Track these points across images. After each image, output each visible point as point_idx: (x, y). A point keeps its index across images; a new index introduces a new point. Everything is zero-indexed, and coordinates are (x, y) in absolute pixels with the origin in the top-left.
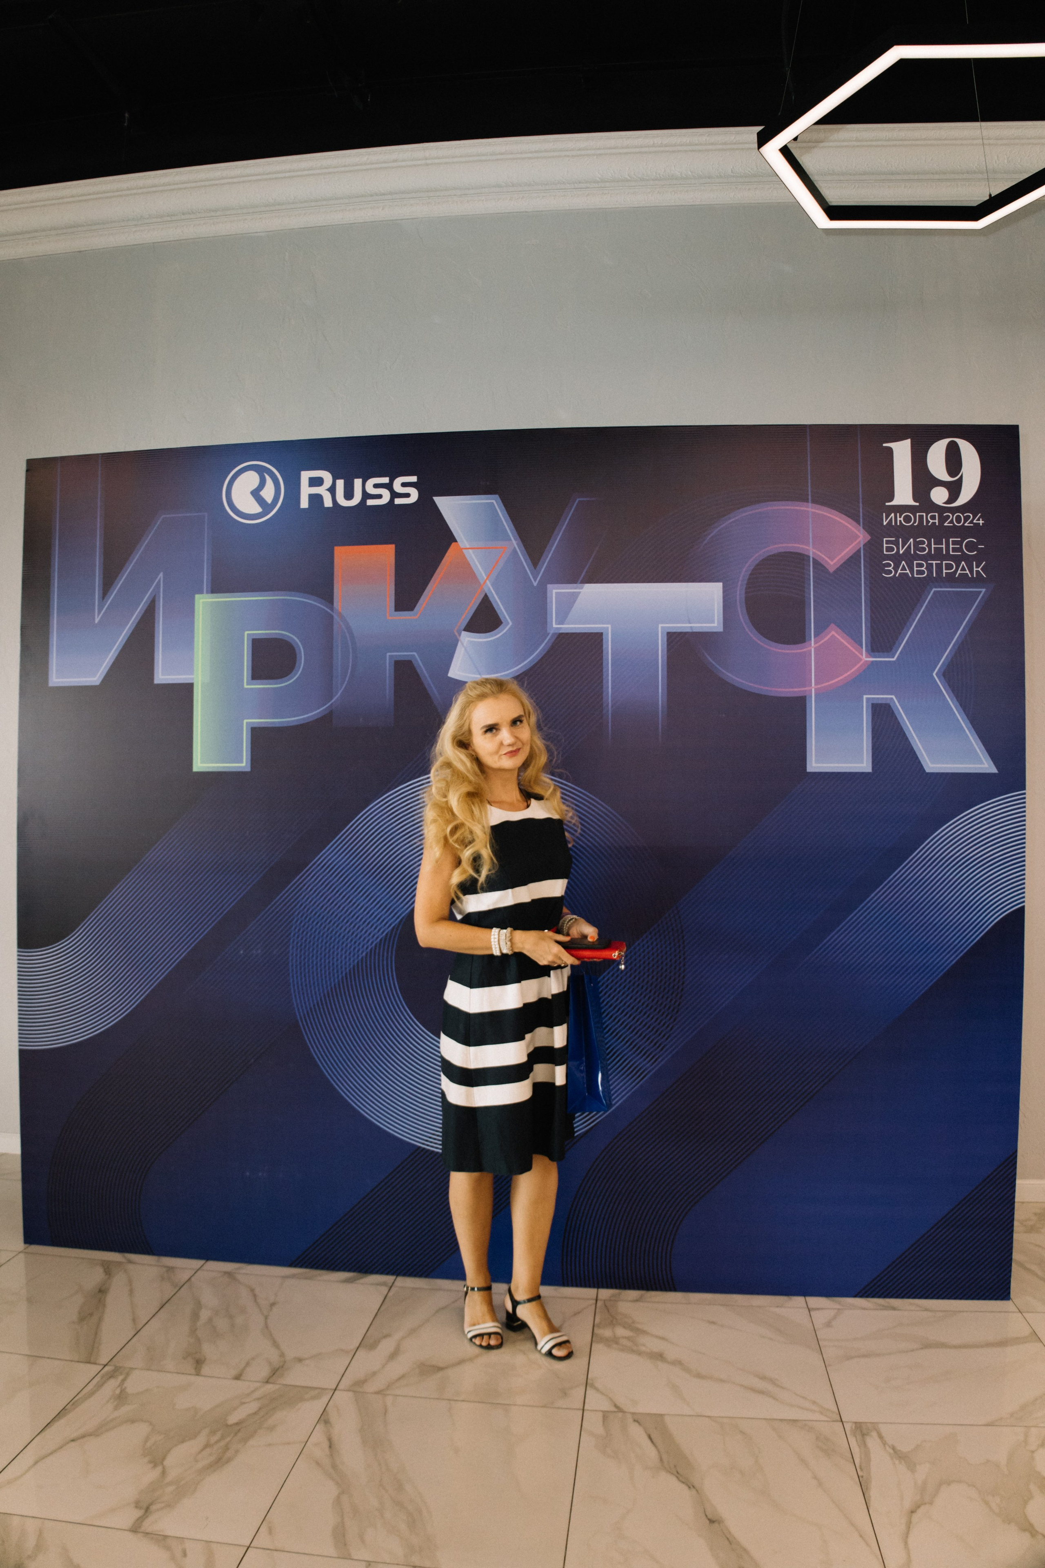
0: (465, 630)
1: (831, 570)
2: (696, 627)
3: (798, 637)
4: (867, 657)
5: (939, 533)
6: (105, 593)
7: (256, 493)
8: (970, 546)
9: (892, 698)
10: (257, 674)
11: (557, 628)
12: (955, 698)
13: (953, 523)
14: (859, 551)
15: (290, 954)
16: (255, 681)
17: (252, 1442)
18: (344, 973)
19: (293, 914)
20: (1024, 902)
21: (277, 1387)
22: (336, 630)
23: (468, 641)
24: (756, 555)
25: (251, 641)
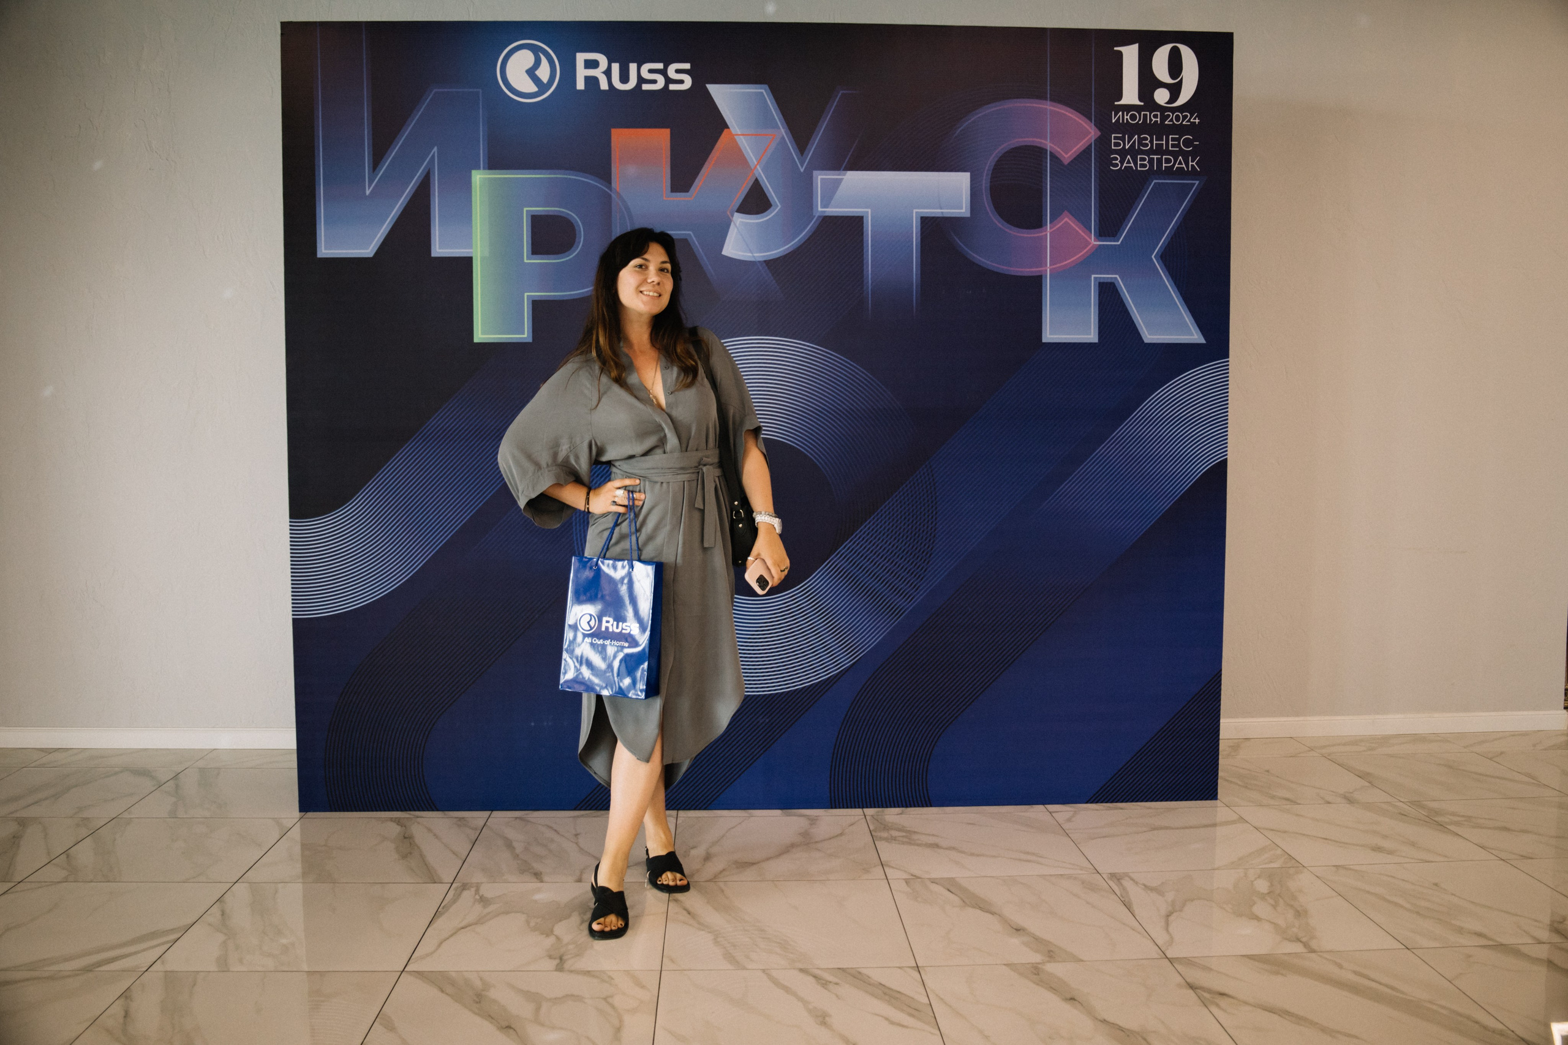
0: (739, 211)
1: (1066, 162)
2: (946, 212)
3: (1037, 223)
4: (1095, 241)
5: (1160, 130)
6: (375, 166)
7: (531, 73)
8: (1187, 143)
9: (1116, 278)
10: (537, 249)
11: (822, 212)
12: (1170, 279)
13: (1173, 122)
14: (1091, 145)
16: (534, 256)
20: (1226, 455)
22: (614, 208)
23: (741, 222)
24: (1002, 147)
25: (530, 218)
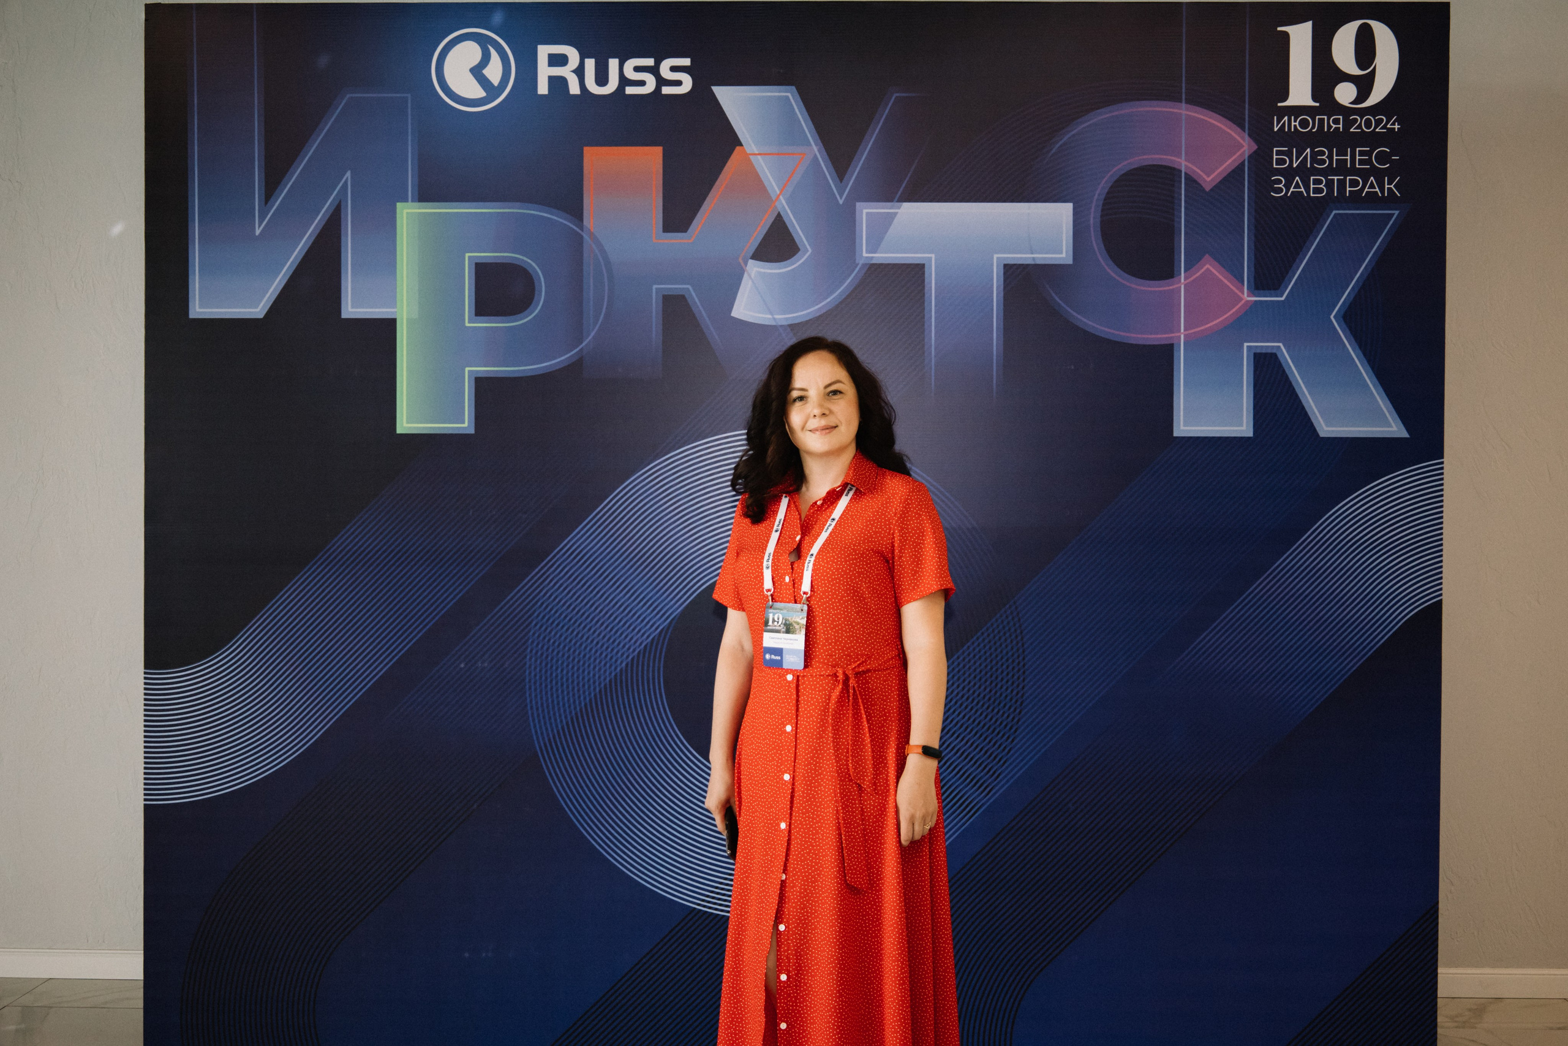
0: (752, 258)
1: (1208, 189)
2: (1038, 258)
3: (1168, 272)
4: (1248, 296)
5: (1342, 141)
7: (477, 72)
8: (1381, 158)
9: (1279, 347)
10: (482, 309)
11: (868, 258)
12: (1357, 348)
13: (1361, 129)
14: (1243, 164)
15: (527, 666)
16: (479, 318)
18: (598, 690)
19: (530, 616)
20: (1441, 595)
22: (585, 255)
23: (760, 273)
24: (1117, 168)
25: (474, 266)
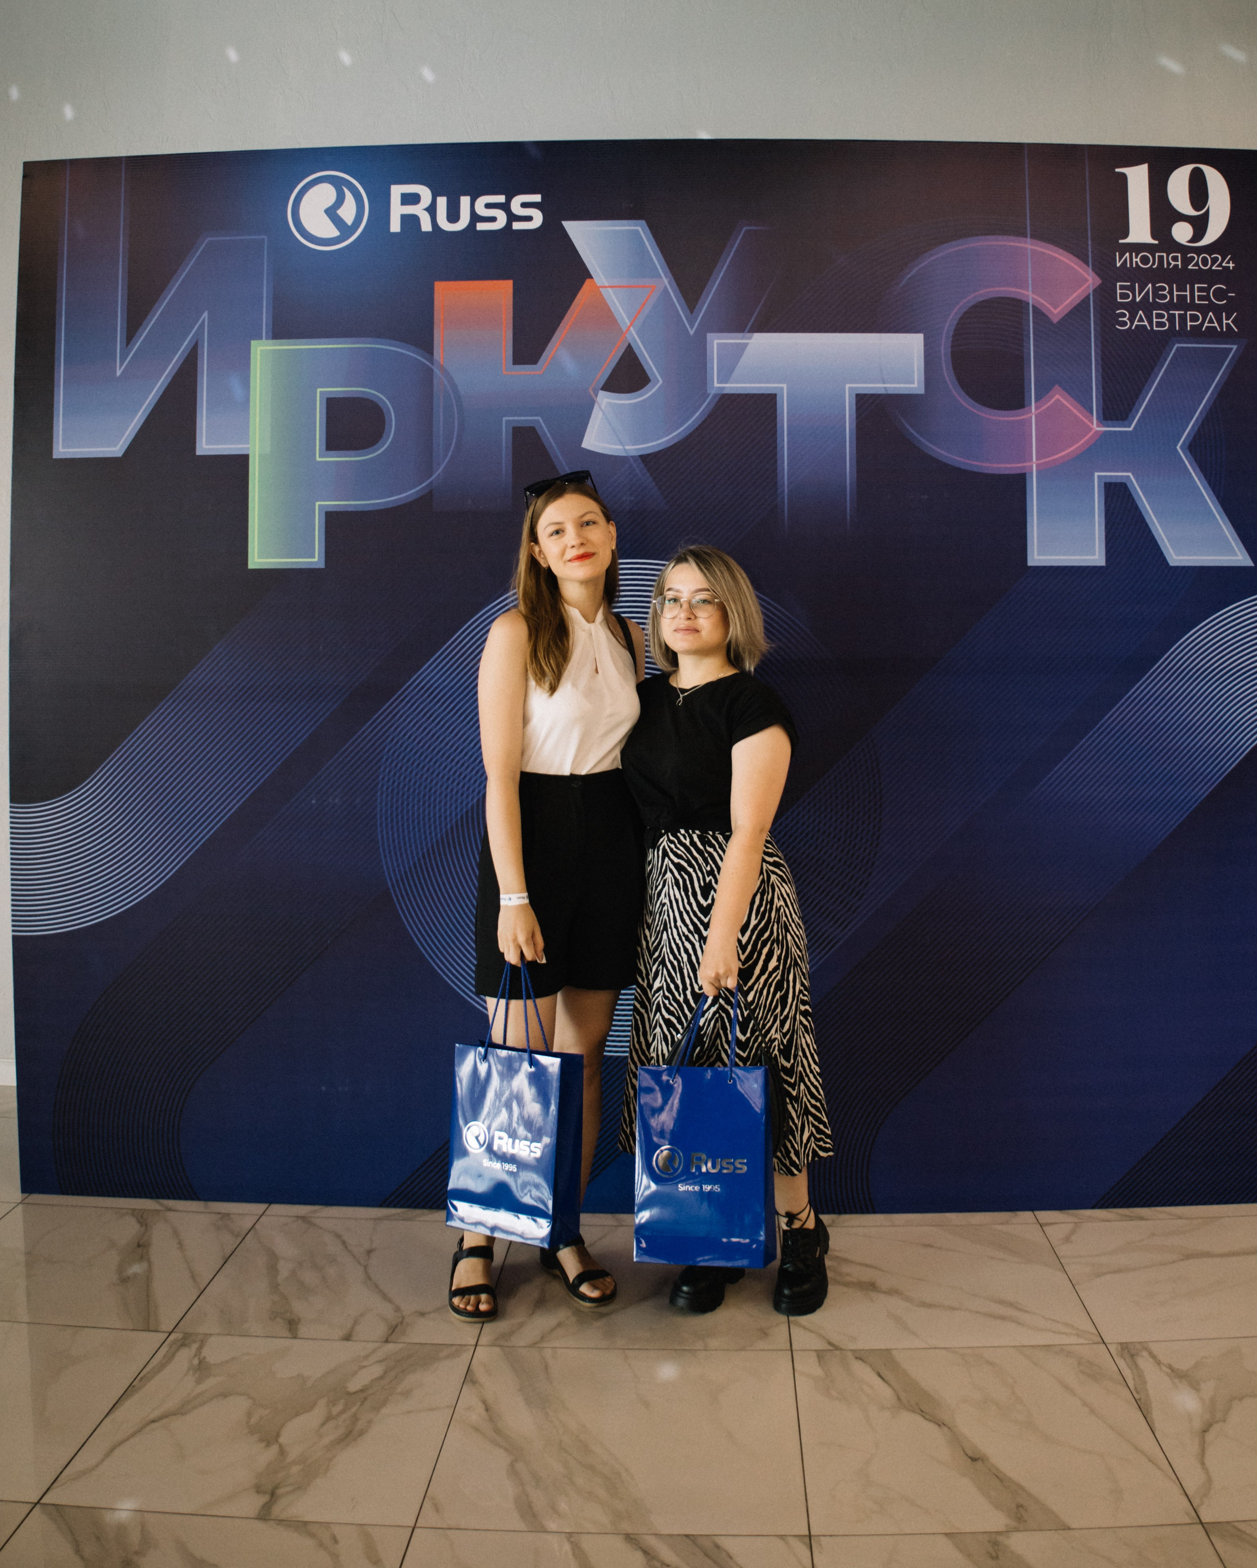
0: (603, 389)
1: (1055, 320)
2: (889, 388)
3: (1018, 401)
4: (1098, 426)
5: (1182, 277)
6: (130, 337)
7: (331, 212)
8: (1219, 294)
9: (1129, 476)
10: (333, 443)
11: (719, 388)
12: (1203, 478)
13: (1199, 266)
14: (1088, 297)
16: (330, 453)
17: (384, 1411)
19: (381, 751)
21: (400, 1346)
22: (436, 387)
23: (607, 403)
24: (965, 301)
25: (324, 402)
